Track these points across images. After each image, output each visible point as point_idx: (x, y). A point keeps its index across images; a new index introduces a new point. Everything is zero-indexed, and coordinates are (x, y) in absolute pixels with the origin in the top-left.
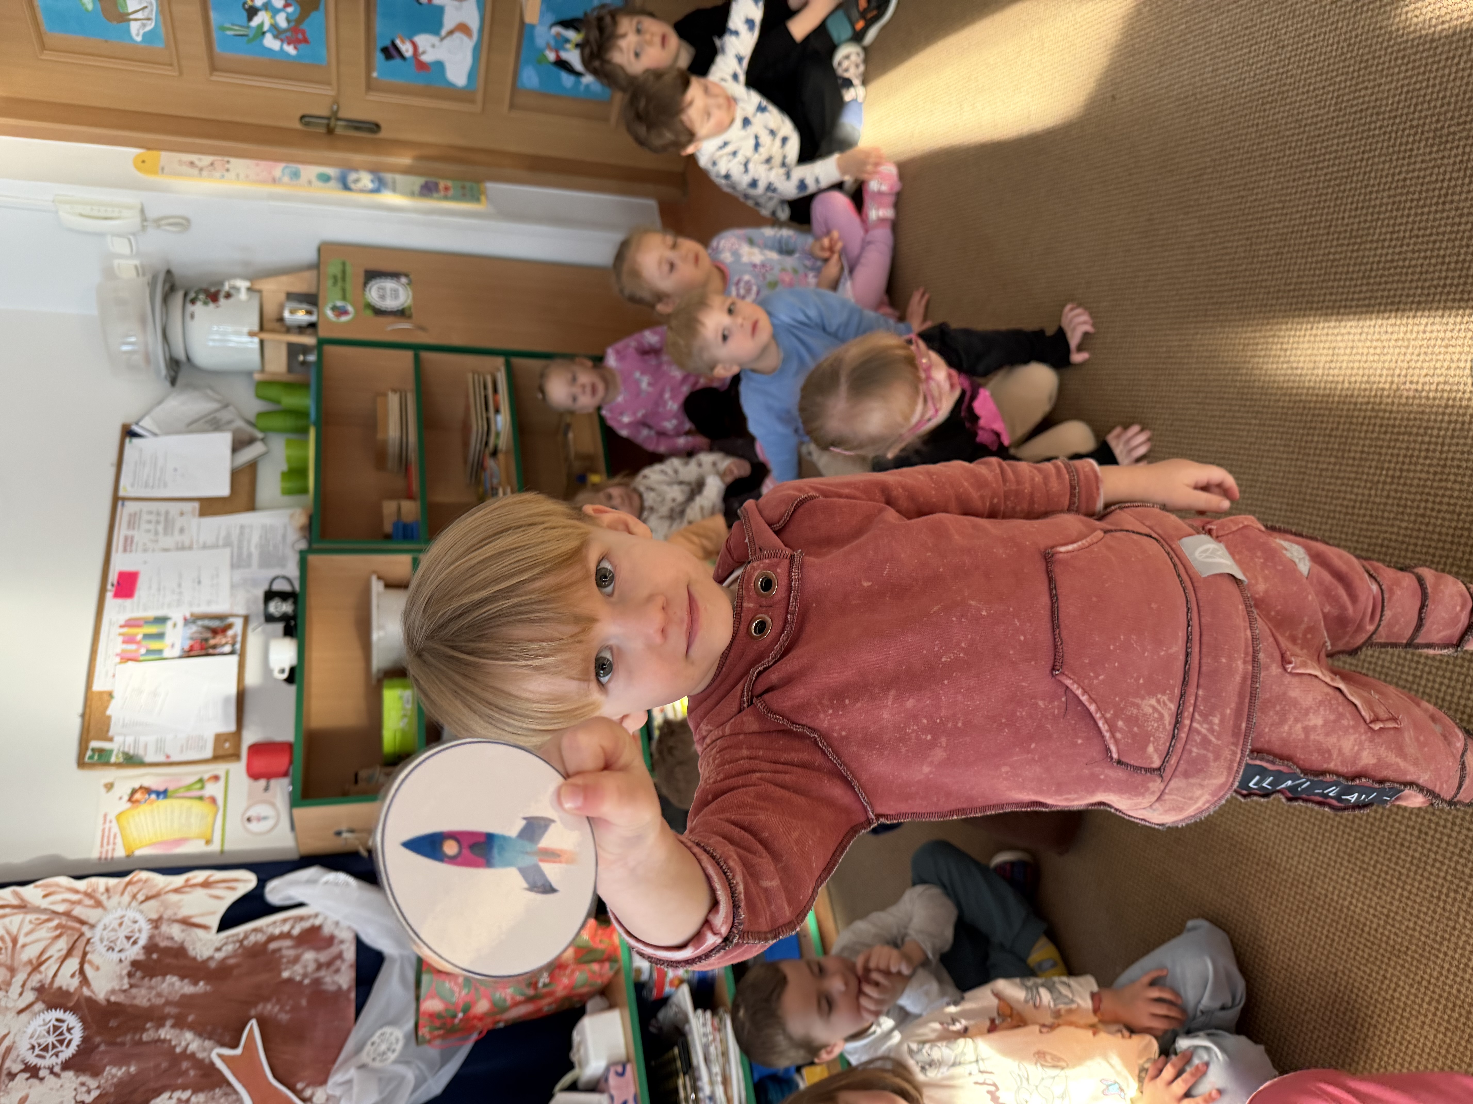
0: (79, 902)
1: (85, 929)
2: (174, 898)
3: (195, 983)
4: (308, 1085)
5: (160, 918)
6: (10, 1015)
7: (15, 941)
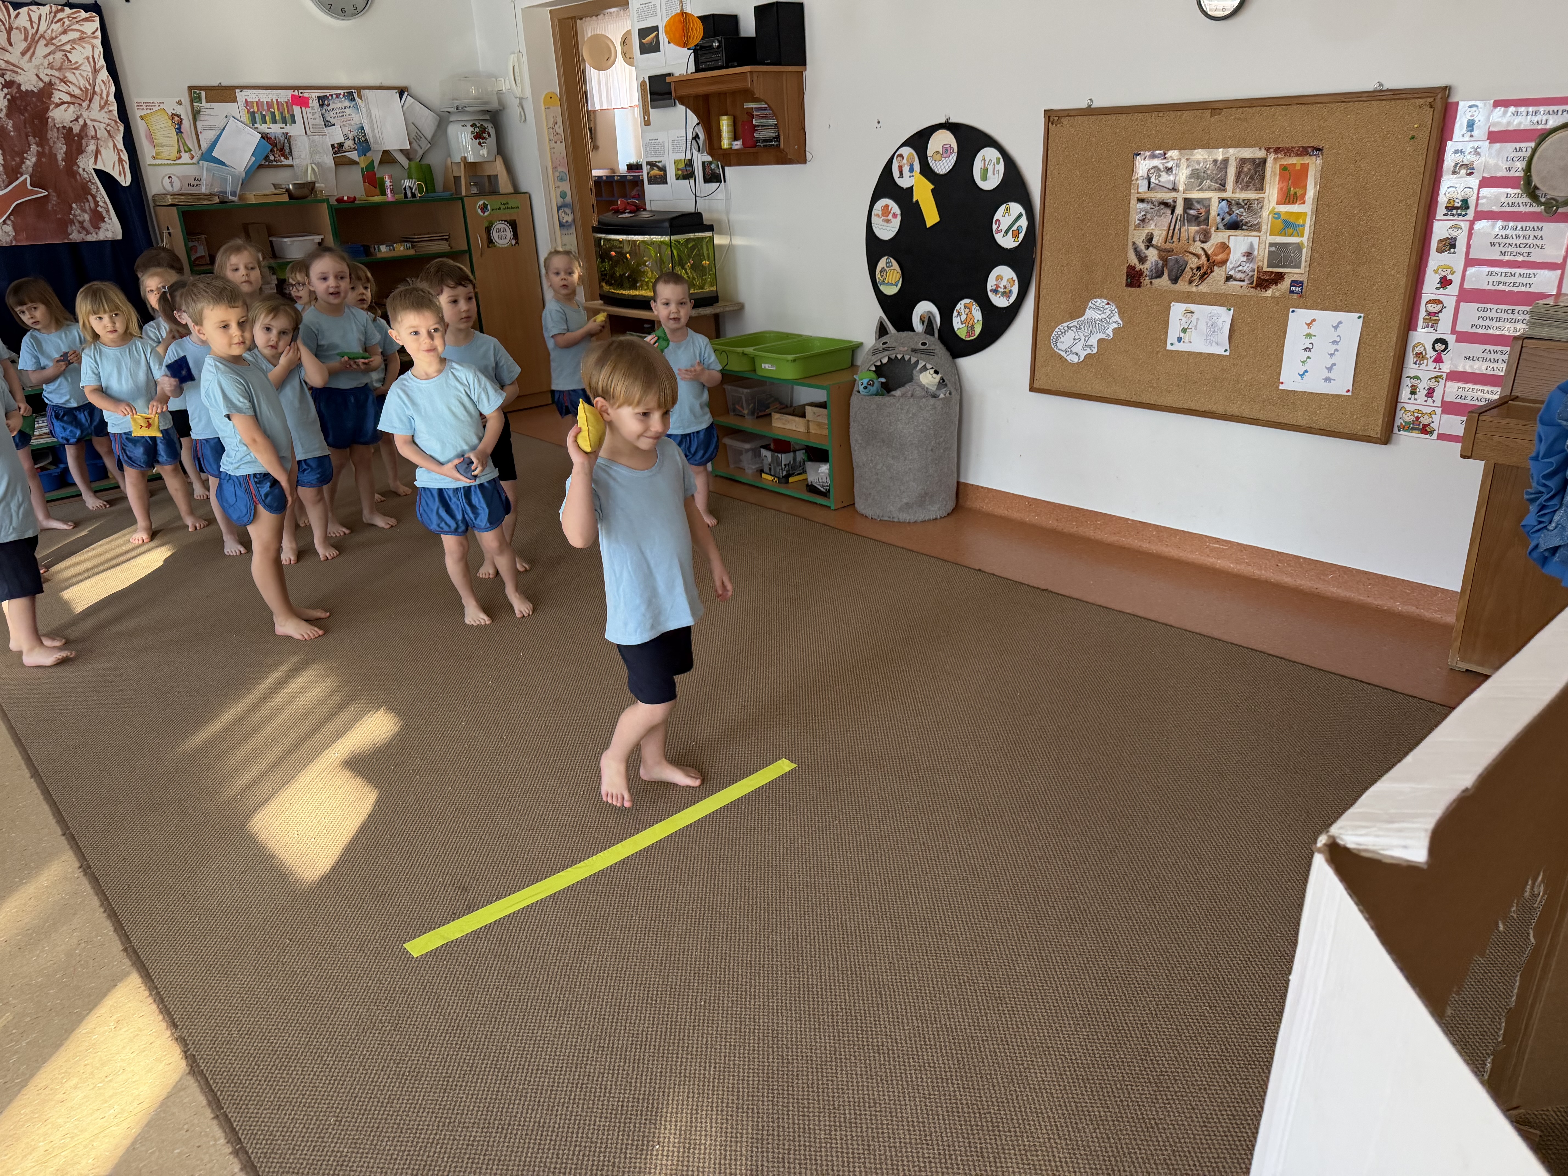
0: (101, 98)
1: (87, 102)
2: (111, 145)
3: (63, 160)
4: (12, 222)
5: (98, 139)
6: (35, 71)
7: (76, 69)
